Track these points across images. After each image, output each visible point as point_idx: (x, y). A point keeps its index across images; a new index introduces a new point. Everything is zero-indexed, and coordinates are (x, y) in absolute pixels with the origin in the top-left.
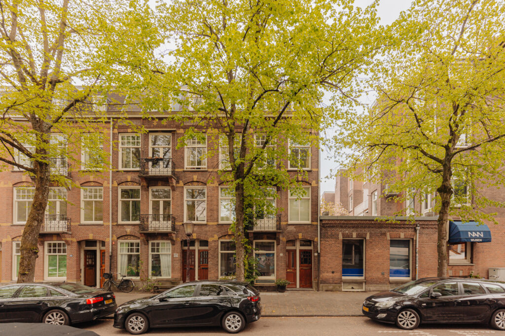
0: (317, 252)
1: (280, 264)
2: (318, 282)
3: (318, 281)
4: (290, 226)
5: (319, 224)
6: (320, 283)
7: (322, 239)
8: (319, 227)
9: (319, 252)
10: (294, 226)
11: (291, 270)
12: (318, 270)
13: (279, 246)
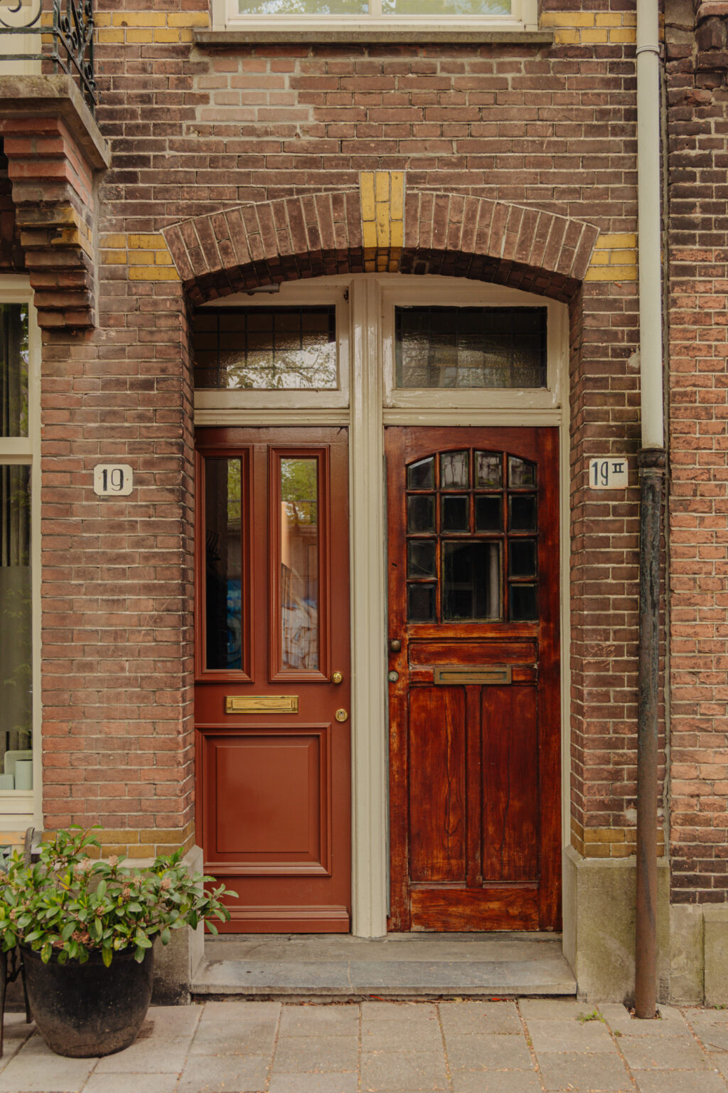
0: (630, 437)
1: (96, 614)
2: (641, 873)
3: (640, 851)
4: (241, 67)
5: (648, 36)
6: (662, 886)
7: (690, 254)
8: (648, 70)
9: (653, 435)
10: (298, 66)
11: (285, 702)
12: (641, 697)
13: (85, 354)
